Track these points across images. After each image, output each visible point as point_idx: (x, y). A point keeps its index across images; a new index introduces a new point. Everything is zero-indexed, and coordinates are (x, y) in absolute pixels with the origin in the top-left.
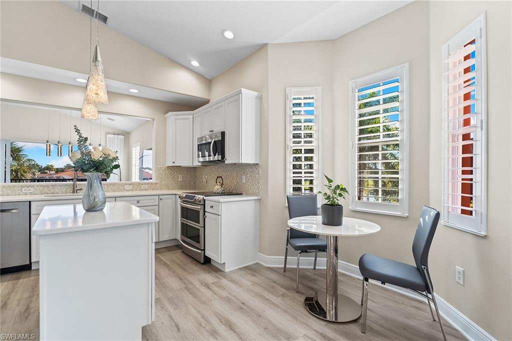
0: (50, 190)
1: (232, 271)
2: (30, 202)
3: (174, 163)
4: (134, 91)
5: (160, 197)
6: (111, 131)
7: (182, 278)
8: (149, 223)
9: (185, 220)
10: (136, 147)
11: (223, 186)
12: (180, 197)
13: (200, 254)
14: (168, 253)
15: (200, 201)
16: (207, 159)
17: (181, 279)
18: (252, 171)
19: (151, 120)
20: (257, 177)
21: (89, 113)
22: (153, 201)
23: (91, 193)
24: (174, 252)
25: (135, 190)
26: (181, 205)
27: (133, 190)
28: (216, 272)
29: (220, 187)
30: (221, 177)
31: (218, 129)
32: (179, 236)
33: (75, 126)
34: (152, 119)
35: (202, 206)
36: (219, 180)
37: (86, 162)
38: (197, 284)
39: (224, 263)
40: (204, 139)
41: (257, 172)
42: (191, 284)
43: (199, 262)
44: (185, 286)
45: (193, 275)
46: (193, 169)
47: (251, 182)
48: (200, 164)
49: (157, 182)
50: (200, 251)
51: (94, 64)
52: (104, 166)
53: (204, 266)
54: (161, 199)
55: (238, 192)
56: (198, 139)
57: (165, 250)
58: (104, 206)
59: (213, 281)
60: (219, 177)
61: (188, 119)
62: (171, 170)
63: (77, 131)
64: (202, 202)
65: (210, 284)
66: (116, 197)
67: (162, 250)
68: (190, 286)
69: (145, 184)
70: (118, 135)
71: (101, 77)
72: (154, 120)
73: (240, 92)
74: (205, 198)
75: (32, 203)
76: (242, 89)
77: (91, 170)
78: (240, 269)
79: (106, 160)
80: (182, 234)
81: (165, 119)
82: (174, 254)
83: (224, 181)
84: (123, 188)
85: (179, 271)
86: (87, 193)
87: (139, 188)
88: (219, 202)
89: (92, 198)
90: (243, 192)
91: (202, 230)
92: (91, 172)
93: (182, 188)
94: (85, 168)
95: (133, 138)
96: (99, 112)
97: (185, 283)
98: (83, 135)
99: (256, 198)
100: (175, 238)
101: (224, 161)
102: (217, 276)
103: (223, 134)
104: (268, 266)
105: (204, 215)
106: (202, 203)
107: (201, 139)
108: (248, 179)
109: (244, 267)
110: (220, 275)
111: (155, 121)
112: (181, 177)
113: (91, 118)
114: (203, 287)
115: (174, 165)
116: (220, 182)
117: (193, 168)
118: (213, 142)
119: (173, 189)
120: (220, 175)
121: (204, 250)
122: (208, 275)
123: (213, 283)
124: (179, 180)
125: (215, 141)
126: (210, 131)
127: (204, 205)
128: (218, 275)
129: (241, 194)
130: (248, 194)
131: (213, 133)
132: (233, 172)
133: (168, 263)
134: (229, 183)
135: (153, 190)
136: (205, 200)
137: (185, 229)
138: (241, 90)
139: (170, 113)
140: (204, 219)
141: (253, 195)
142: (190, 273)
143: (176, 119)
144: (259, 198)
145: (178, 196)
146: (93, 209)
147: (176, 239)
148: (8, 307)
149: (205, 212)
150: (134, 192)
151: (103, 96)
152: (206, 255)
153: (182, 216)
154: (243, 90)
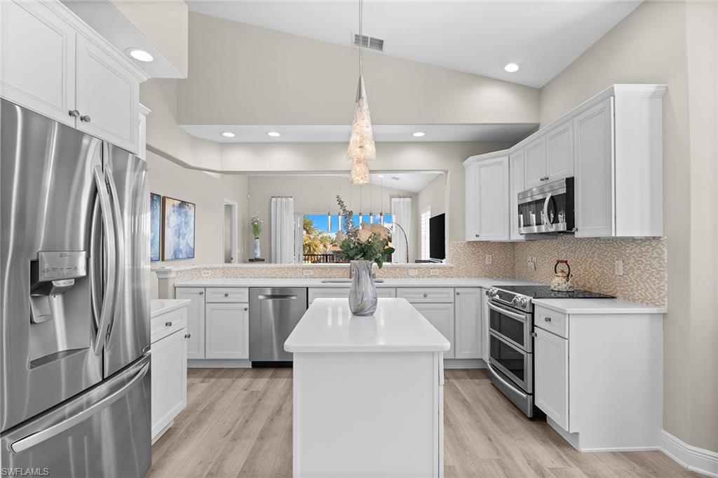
0: (328, 274)
1: (593, 453)
2: (307, 288)
3: (477, 236)
4: (419, 135)
5: (457, 290)
6: (395, 193)
7: (492, 437)
8: (433, 352)
9: (495, 332)
10: (426, 211)
11: (570, 279)
12: (487, 293)
13: (526, 400)
14: (469, 380)
15: (524, 306)
16: (535, 229)
17: (490, 439)
18: (641, 252)
19: (442, 173)
20: (657, 265)
21: (359, 175)
22: (446, 296)
23: (358, 290)
24: (477, 381)
25: (421, 276)
26: (489, 306)
27: (419, 277)
28: (559, 446)
29: (564, 280)
30: (566, 262)
31: (558, 175)
32: (486, 356)
33: (338, 197)
34: (443, 171)
35: (529, 316)
36: (561, 267)
37: (352, 246)
38: (520, 461)
39: (577, 434)
40: (529, 195)
41: (655, 255)
42: (508, 456)
43: (525, 415)
44: (498, 457)
45: (512, 437)
46: (510, 246)
47: (639, 275)
48: (522, 238)
49: (452, 265)
50: (525, 396)
51: (357, 104)
52: (374, 251)
53: (533, 425)
54: (458, 294)
55: (604, 291)
56: (519, 194)
57: (464, 373)
58: (375, 309)
59: (554, 466)
60: (562, 262)
61: (501, 163)
62: (474, 246)
63: (340, 203)
64: (528, 306)
65: (547, 469)
66: (396, 288)
67: (459, 374)
68: (507, 460)
69: (435, 268)
70: (404, 197)
71: (367, 121)
72: (447, 172)
73: (612, 93)
74: (534, 301)
75: (309, 290)
76: (615, 85)
77: (359, 257)
78: (614, 453)
79: (376, 241)
80: (492, 355)
81: (464, 169)
82: (478, 384)
83: (571, 269)
84: (406, 273)
85: (487, 422)
86: (353, 290)
87: (427, 275)
88: (565, 314)
89: (359, 297)
90: (618, 294)
91: (528, 358)
92: (358, 259)
93: (491, 275)
94: (351, 253)
95: (423, 200)
96: (371, 172)
97: (497, 450)
98: (347, 209)
99: (654, 310)
100: (479, 357)
101: (574, 233)
102: (561, 457)
103: (570, 182)
104: (691, 468)
105: (533, 331)
106: (528, 309)
107: (523, 195)
108: (631, 268)
109: (625, 453)
110: (567, 455)
111: (449, 172)
112: (489, 258)
113: (361, 182)
114: (532, 472)
115: (478, 239)
116: (563, 271)
117: (510, 243)
118: (548, 199)
119: (477, 277)
120: (563, 258)
121: (533, 394)
122: (542, 448)
123: (552, 470)
124: (487, 262)
125: (552, 198)
126: (542, 180)
127: (533, 314)
128: (563, 454)
129: (613, 298)
130: (630, 299)
131: (548, 182)
132: (593, 253)
133: (469, 400)
134: (584, 274)
135: (447, 277)
136: (533, 305)
137: (497, 348)
138: (613, 88)
139: (471, 158)
140: (533, 339)
141: (644, 301)
142: (507, 433)
143: (480, 167)
144: (663, 310)
145: (484, 291)
146: (361, 313)
147: (482, 359)
148: (283, 414)
149: (533, 325)
150: (421, 279)
151: (370, 148)
152: (536, 404)
153: (492, 325)
154: (618, 88)
